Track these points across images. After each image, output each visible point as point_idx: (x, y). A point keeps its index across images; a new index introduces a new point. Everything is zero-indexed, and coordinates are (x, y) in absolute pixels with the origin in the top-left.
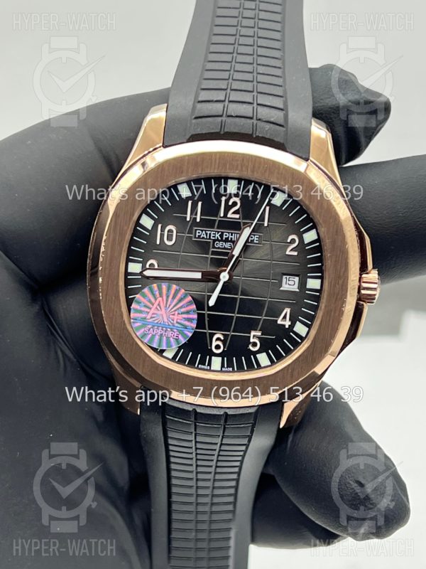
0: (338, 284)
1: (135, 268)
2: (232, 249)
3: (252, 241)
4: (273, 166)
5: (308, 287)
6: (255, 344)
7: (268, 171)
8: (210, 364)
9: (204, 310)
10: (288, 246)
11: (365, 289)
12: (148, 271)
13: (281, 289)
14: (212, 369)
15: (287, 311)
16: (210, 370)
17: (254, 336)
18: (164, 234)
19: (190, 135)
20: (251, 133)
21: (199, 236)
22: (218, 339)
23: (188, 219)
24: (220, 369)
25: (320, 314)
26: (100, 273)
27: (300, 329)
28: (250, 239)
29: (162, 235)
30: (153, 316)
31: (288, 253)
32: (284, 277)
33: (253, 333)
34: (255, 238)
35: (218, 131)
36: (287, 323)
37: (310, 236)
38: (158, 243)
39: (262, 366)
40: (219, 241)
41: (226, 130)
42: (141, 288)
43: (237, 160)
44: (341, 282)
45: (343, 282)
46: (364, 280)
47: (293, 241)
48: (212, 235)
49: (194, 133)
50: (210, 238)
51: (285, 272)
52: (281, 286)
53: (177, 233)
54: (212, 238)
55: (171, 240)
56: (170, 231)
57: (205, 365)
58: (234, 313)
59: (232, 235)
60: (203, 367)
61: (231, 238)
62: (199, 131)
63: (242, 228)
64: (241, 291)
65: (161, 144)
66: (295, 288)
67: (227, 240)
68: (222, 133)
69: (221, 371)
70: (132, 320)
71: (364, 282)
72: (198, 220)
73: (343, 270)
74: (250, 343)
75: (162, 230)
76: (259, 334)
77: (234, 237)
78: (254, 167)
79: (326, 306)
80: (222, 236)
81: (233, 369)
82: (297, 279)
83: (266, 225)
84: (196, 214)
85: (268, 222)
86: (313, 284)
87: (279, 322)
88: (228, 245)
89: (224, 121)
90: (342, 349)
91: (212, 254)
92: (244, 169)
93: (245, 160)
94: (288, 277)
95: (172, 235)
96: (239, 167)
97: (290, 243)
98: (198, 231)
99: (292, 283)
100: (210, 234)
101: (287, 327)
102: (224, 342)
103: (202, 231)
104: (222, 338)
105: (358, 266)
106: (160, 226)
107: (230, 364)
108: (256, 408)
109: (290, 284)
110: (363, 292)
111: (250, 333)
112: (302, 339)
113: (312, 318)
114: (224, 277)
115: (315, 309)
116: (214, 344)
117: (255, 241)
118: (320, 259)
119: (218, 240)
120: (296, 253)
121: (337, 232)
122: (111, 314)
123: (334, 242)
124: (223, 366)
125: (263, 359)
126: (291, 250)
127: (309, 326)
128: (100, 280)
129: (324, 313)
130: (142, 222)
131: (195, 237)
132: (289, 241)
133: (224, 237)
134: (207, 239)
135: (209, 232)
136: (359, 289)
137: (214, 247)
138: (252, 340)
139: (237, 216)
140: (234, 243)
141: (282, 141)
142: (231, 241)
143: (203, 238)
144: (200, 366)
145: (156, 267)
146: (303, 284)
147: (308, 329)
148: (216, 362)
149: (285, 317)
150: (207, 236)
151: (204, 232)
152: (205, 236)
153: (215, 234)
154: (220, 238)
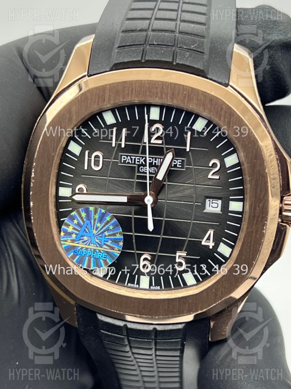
0: (259, 206)
1: (65, 192)
2: (156, 174)
3: (175, 166)
4: (192, 92)
5: (230, 209)
6: (180, 264)
7: (187, 98)
8: (138, 283)
9: (132, 232)
10: (210, 170)
11: (286, 210)
12: (77, 195)
13: (205, 211)
14: (141, 287)
15: (211, 232)
16: (139, 289)
17: (180, 256)
18: (91, 160)
19: (113, 64)
20: (171, 60)
21: (125, 162)
22: (145, 259)
23: (114, 145)
24: (148, 288)
25: (242, 236)
26: (31, 197)
27: (224, 249)
28: (173, 163)
29: (89, 161)
30: (81, 238)
31: (210, 176)
32: (207, 200)
33: (178, 254)
35: (139, 59)
36: (211, 244)
37: (231, 161)
38: (86, 168)
39: (188, 285)
41: (147, 59)
42: (72, 211)
43: (157, 88)
44: (261, 205)
45: (263, 206)
46: (286, 202)
47: (214, 165)
48: (137, 160)
49: (116, 62)
50: (135, 163)
51: (207, 195)
52: (205, 209)
53: (103, 158)
54: (136, 163)
55: (98, 166)
56: (97, 157)
57: (134, 283)
58: (160, 234)
59: (155, 160)
60: (132, 285)
61: (155, 163)
62: (121, 60)
63: (165, 152)
64: (166, 214)
65: (86, 73)
66: (218, 210)
68: (143, 61)
69: (149, 290)
70: (62, 242)
71: (286, 204)
72: (123, 146)
73: (263, 194)
74: (176, 263)
75: (90, 156)
76: (184, 254)
77: (158, 162)
78: (173, 94)
79: (247, 228)
81: (161, 287)
82: (220, 202)
83: (188, 150)
84: (121, 141)
85: (190, 146)
86: (235, 206)
87: (203, 243)
89: (145, 50)
90: (265, 269)
91: (137, 179)
92: (163, 96)
93: (164, 87)
94: (211, 200)
95: (99, 161)
96: (159, 95)
97: (212, 167)
98: (123, 157)
99: (215, 205)
100: (135, 159)
101: (211, 247)
102: (152, 262)
103: (127, 156)
104: (150, 259)
105: (278, 190)
106: (87, 153)
107: (158, 283)
108: (183, 325)
109: (213, 207)
110: (284, 213)
111: (175, 254)
112: (226, 259)
113: (235, 239)
114: (149, 200)
115: (237, 230)
116: (142, 263)
117: (178, 166)
118: (241, 183)
119: (142, 165)
120: (217, 177)
121: (256, 156)
122: (43, 237)
123: (253, 167)
124: (151, 284)
125: (189, 278)
126: (213, 174)
127: (232, 247)
128: (32, 204)
129: (245, 235)
130: (70, 148)
131: (121, 163)
132: (210, 165)
134: (132, 164)
135: (133, 158)
136: (281, 210)
137: (139, 172)
138: (177, 260)
139: (160, 142)
140: (158, 167)
141: (202, 68)
142: (155, 166)
143: (128, 163)
144: (129, 284)
145: (85, 192)
146: (225, 207)
147: (231, 250)
148: (145, 281)
149: (208, 239)
150: (132, 161)
151: (129, 157)
152: (130, 161)
153: (139, 159)
154: (144, 163)
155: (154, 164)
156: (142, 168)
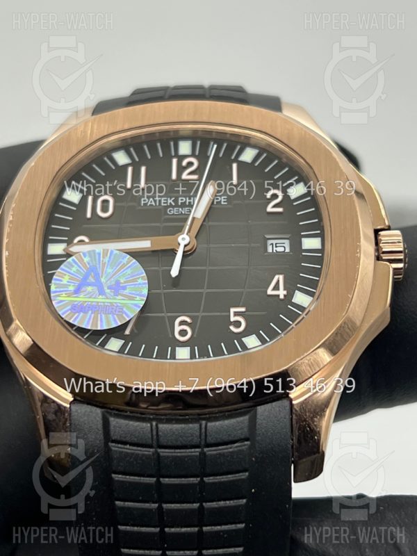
3: (219, 203)
5: (304, 248)
10: (269, 203)
18: (96, 206)
21: (146, 204)
23: (129, 185)
28: (215, 201)
29: (94, 208)
31: (270, 210)
34: (223, 200)
38: (89, 216)
40: (173, 207)
46: (383, 240)
47: (275, 196)
48: (163, 201)
50: (160, 206)
53: (114, 203)
54: (163, 204)
55: (107, 211)
56: (105, 202)
59: (190, 198)
61: (190, 203)
64: (209, 261)
67: (183, 205)
75: (94, 202)
77: (193, 201)
80: (176, 201)
88: (185, 211)
91: (165, 222)
95: (108, 206)
97: (270, 199)
98: (143, 198)
100: (160, 201)
103: (149, 197)
106: (90, 199)
114: (183, 240)
117: (222, 203)
119: (171, 206)
120: (280, 210)
126: (273, 206)
130: (65, 197)
131: (140, 207)
132: (268, 197)
133: (180, 201)
134: (156, 206)
135: (158, 199)
137: (166, 214)
139: (195, 177)
142: (190, 206)
143: (151, 205)
150: (156, 204)
151: (151, 199)
152: (153, 203)
153: (167, 200)
154: (173, 204)
155: (187, 203)
156: (170, 210)
